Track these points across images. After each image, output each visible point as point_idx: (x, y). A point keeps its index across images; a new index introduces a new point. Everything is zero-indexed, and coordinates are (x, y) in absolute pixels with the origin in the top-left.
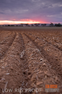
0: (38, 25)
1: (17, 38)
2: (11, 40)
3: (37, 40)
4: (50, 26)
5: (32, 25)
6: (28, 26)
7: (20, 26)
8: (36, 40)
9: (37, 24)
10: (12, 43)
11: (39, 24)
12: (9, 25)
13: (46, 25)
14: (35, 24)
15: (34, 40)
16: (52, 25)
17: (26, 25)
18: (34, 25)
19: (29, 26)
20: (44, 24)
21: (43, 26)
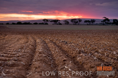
0: (79, 22)
1: (40, 53)
2: (28, 57)
3: (81, 56)
4: (103, 25)
5: (66, 22)
6: (57, 24)
7: (43, 24)
8: (79, 57)
9: (76, 21)
10: (31, 64)
11: (80, 20)
12: (19, 23)
13: (95, 23)
14: (73, 20)
15: (74, 57)
16: (107, 21)
17: (53, 23)
18: (70, 22)
19: (60, 24)
20: (90, 20)
21: (88, 25)
